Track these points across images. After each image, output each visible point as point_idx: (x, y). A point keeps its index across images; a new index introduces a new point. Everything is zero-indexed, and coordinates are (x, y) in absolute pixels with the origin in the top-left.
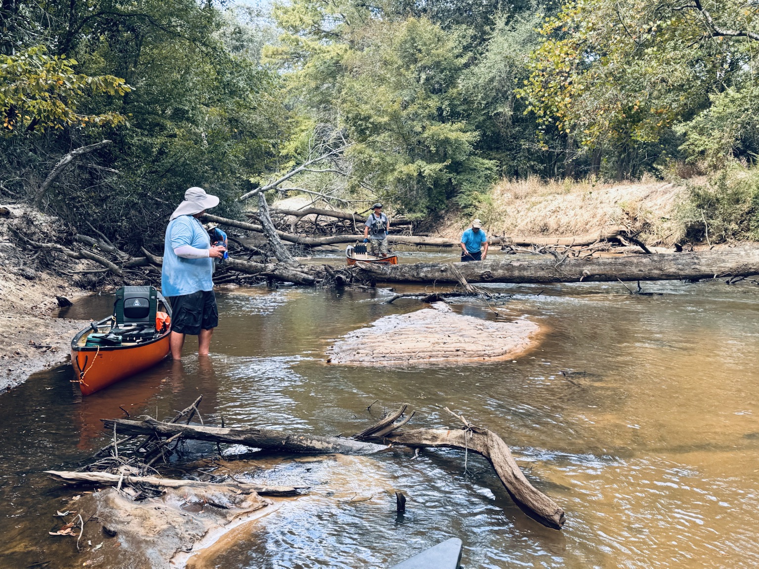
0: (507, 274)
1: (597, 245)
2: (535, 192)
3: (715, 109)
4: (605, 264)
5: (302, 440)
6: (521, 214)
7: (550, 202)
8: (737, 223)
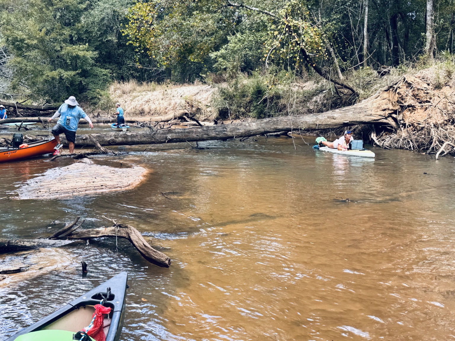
0: (124, 140)
1: (173, 121)
2: (135, 90)
3: (231, 45)
4: (179, 133)
5: (18, 242)
6: (127, 103)
7: (144, 96)
8: (244, 108)
